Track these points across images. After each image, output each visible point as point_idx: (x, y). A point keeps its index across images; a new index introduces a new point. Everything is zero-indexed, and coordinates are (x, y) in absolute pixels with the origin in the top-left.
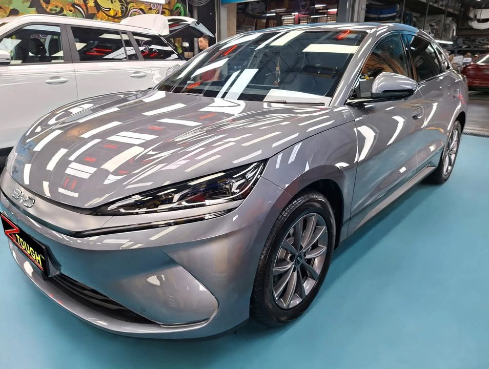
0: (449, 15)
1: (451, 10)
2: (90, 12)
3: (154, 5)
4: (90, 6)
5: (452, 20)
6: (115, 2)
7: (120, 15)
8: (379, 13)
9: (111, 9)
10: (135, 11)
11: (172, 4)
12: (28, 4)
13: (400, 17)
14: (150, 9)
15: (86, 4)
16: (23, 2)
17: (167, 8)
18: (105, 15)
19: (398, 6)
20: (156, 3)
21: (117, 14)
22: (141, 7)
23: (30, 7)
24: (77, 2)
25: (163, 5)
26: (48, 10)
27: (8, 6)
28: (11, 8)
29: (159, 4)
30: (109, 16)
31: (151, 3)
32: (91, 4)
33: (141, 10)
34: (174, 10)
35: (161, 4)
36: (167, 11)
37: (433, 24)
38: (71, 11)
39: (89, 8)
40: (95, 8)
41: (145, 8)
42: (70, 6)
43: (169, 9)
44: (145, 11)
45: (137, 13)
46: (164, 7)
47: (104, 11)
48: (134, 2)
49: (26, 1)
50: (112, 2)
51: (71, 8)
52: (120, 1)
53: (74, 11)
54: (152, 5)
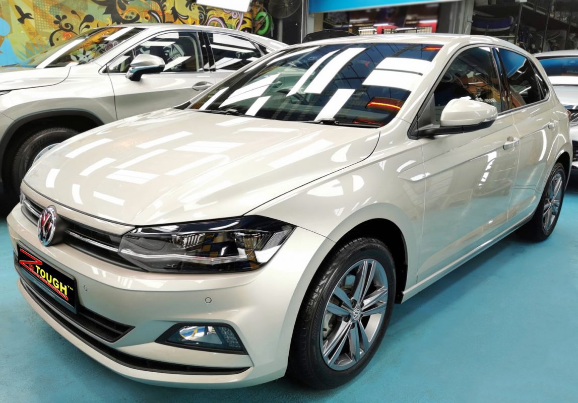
0: (574, 30)
1: (575, 25)
2: (166, 20)
3: (235, 14)
4: (168, 13)
5: (575, 37)
6: (194, 9)
7: (198, 24)
8: (488, 26)
9: (190, 19)
10: (213, 21)
11: (255, 13)
12: (104, 9)
13: (513, 32)
14: (231, 18)
15: (163, 11)
16: (98, 9)
17: (249, 17)
18: (182, 24)
19: (513, 19)
20: (237, 12)
21: (194, 23)
22: (222, 16)
23: (105, 13)
24: (154, 9)
25: (244, 13)
26: (124, 18)
27: (83, 12)
28: (86, 14)
29: (240, 12)
31: (231, 11)
32: (168, 11)
33: (221, 19)
34: (257, 19)
35: (242, 12)
36: (247, 20)
37: (552, 41)
38: (147, 18)
39: (166, 15)
40: (172, 15)
41: (225, 16)
42: (147, 13)
43: (251, 18)
44: (225, 20)
45: (216, 23)
46: (245, 16)
47: (181, 19)
48: (213, 10)
49: (101, 6)
50: (190, 9)
51: (148, 15)
52: (199, 8)
53: (151, 18)
54: (233, 13)
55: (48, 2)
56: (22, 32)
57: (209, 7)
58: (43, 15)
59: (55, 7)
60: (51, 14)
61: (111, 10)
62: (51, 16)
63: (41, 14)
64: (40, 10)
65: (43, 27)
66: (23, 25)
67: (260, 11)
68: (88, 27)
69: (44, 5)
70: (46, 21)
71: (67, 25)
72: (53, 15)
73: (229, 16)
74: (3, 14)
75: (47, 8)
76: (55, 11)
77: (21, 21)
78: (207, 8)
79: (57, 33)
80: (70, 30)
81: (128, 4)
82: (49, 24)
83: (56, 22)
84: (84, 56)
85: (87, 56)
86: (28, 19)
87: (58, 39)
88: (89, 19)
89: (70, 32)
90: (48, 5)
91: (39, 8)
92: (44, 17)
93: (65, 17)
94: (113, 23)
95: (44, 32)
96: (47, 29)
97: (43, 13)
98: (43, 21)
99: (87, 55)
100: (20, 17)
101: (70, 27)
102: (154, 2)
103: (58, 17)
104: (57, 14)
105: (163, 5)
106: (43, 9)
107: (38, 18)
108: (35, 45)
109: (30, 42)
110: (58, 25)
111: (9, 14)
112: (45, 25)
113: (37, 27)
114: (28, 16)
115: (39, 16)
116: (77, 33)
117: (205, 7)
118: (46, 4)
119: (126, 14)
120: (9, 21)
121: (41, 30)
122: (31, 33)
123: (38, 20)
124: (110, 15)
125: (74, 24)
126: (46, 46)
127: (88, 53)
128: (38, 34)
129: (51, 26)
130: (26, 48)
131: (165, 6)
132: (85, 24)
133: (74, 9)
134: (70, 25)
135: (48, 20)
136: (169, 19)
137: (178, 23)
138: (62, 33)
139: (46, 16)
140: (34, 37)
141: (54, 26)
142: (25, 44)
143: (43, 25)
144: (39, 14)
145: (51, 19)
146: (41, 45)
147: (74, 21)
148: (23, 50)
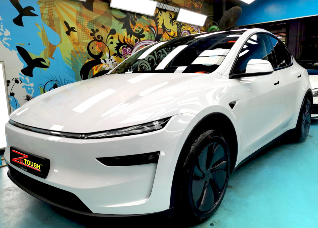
2: (159, 33)
3: (196, 28)
4: (160, 28)
7: (176, 36)
9: (172, 31)
10: (185, 33)
12: (122, 25)
14: (194, 31)
15: (157, 26)
16: (119, 24)
17: (203, 29)
18: (168, 35)
21: (175, 34)
22: (189, 29)
23: (123, 28)
24: (152, 25)
26: (134, 31)
27: (109, 26)
28: (111, 28)
30: (170, 36)
32: (160, 26)
35: (200, 27)
38: (148, 31)
39: (159, 29)
40: (162, 29)
41: (191, 30)
42: (148, 27)
44: (191, 32)
46: (201, 29)
47: (167, 32)
48: (185, 25)
49: (121, 22)
50: (173, 26)
51: (148, 29)
52: (177, 24)
53: (150, 31)
54: (195, 27)
55: (86, 18)
56: (69, 42)
57: (183, 23)
58: (83, 29)
59: (91, 22)
60: (88, 27)
61: (126, 25)
62: (88, 30)
63: (82, 28)
64: (81, 25)
65: (83, 38)
66: (70, 36)
67: (210, 26)
68: (112, 38)
69: (84, 21)
70: (85, 34)
71: (99, 37)
72: (90, 28)
73: (193, 30)
74: (55, 28)
75: (85, 23)
76: (91, 25)
77: (68, 33)
78: (182, 24)
79: (92, 42)
80: (101, 41)
81: (137, 21)
82: (87, 36)
83: (91, 35)
84: (109, 60)
85: (111, 60)
87: (93, 48)
88: (113, 32)
89: (101, 42)
90: (87, 20)
91: (81, 23)
92: (84, 30)
93: (97, 30)
94: (128, 35)
95: (83, 42)
96: (85, 39)
98: (83, 33)
100: (67, 30)
101: (101, 39)
102: (152, 20)
103: (93, 30)
104: (93, 28)
105: (157, 22)
106: (83, 24)
108: (77, 52)
109: (74, 50)
110: (93, 36)
111: (60, 28)
112: (84, 37)
113: (79, 38)
114: (72, 29)
115: (80, 30)
116: (105, 42)
117: (180, 23)
118: (85, 20)
120: (59, 33)
121: (81, 40)
122: (75, 43)
123: (80, 33)
124: (125, 29)
125: (103, 36)
126: (84, 52)
127: (112, 57)
128: (79, 44)
129: (88, 37)
130: (71, 55)
131: (158, 22)
132: (110, 36)
133: (103, 24)
134: (100, 37)
135: (86, 33)
136: (161, 32)
137: (165, 35)
138: (95, 43)
139: (85, 30)
140: (77, 46)
141: (90, 37)
142: (70, 52)
143: (83, 36)
144: (80, 27)
145: (88, 32)
146: (82, 52)
147: (103, 33)
148: (69, 56)
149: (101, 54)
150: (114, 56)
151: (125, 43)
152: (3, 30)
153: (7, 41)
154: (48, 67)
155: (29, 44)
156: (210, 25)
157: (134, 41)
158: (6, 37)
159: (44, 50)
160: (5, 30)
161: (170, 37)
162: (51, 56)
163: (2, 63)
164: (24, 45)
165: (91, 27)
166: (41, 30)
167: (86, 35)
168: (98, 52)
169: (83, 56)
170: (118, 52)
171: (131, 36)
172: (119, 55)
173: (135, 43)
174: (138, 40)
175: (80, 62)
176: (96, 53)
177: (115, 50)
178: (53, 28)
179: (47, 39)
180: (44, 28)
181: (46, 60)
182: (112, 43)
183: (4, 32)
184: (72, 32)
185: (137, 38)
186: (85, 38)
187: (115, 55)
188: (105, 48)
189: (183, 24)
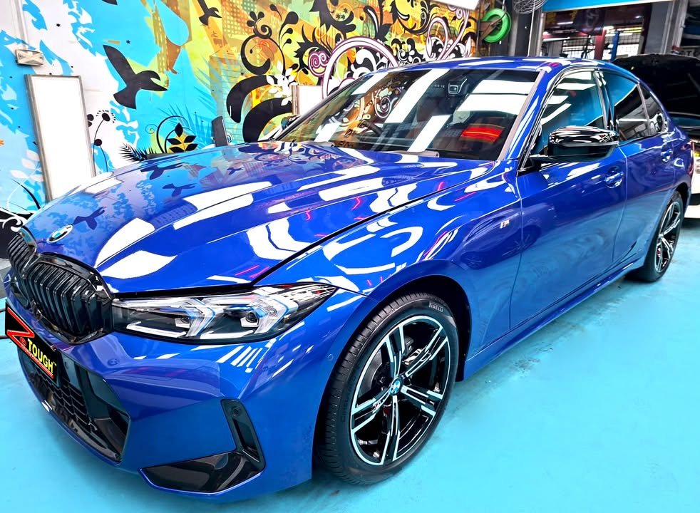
2: (384, 22)
3: (460, 13)
4: (386, 11)
6: (416, 5)
7: (418, 27)
9: (410, 18)
10: (436, 22)
11: (483, 11)
12: (311, 5)
14: (455, 18)
15: (381, 7)
16: (304, 2)
17: (474, 16)
18: (401, 27)
20: (462, 8)
21: (415, 25)
22: (446, 15)
23: (310, 11)
24: (371, 4)
25: (470, 10)
26: (334, 17)
27: (285, 7)
28: (289, 10)
29: (465, 10)
30: (406, 29)
31: (457, 8)
32: (388, 8)
33: (445, 19)
34: (486, 20)
36: (472, 22)
38: (362, 18)
39: (384, 14)
40: (391, 14)
41: (449, 16)
42: (362, 9)
43: (477, 19)
44: (449, 21)
45: (439, 25)
46: (472, 15)
47: (401, 20)
48: (436, 6)
50: (413, 6)
51: (363, 14)
52: (422, 4)
53: (367, 17)
54: (458, 11)
56: (206, 40)
58: (233, 12)
60: (243, 9)
61: (319, 6)
62: (243, 14)
63: (231, 10)
64: (229, 2)
67: (488, 9)
68: (290, 31)
70: (237, 21)
71: (264, 28)
72: (247, 11)
73: (453, 16)
74: (179, 8)
76: (248, 4)
77: (204, 20)
78: (431, 4)
79: (251, 40)
80: (268, 37)
82: (241, 26)
83: (250, 24)
84: (283, 77)
85: (288, 77)
86: (214, 18)
87: (251, 52)
88: (292, 18)
89: (268, 40)
92: (235, 15)
93: (261, 15)
94: (321, 25)
95: (234, 39)
96: (238, 33)
97: (233, 7)
98: (233, 21)
99: (287, 74)
100: (202, 13)
101: (267, 32)
103: (252, 14)
104: (252, 10)
106: (234, 1)
107: (227, 16)
108: (222, 60)
109: (215, 55)
110: (253, 27)
111: (187, 9)
112: (236, 28)
113: (225, 30)
114: (213, 12)
115: (228, 13)
116: (277, 41)
119: (337, 12)
120: (187, 20)
121: (229, 35)
122: (216, 41)
123: (227, 20)
124: (317, 13)
125: (274, 28)
126: (235, 61)
127: (289, 72)
128: (226, 43)
129: (243, 30)
130: (210, 66)
132: (287, 27)
133: (274, 1)
134: (267, 28)
135: (239, 20)
136: (387, 19)
137: (397, 26)
138: (257, 40)
139: (237, 13)
140: (221, 47)
141: (246, 30)
142: (208, 59)
143: (232, 27)
144: (228, 9)
145: (244, 18)
146: (230, 60)
147: (273, 21)
148: (206, 69)
149: (267, 65)
150: (293, 69)
151: (315, 43)
152: (77, 12)
153: (87, 35)
154: (165, 90)
155: (128, 42)
156: (489, 7)
157: (334, 38)
158: (84, 26)
159: (158, 55)
160: (81, 13)
161: (406, 32)
162: (170, 66)
163: (78, 79)
164: (118, 42)
165: (250, 7)
166: (151, 13)
167: (239, 24)
168: (261, 61)
169: (233, 67)
170: (301, 61)
171: (328, 29)
172: (303, 67)
173: (336, 42)
174: (342, 36)
175: (226, 81)
176: (258, 62)
177: (296, 56)
178: (175, 8)
179: (163, 32)
180: (156, 10)
181: (160, 75)
182: (289, 41)
183: (79, 14)
184: (211, 19)
185: (340, 32)
186: (237, 30)
187: (294, 67)
188: (276, 51)
189: (434, 3)
